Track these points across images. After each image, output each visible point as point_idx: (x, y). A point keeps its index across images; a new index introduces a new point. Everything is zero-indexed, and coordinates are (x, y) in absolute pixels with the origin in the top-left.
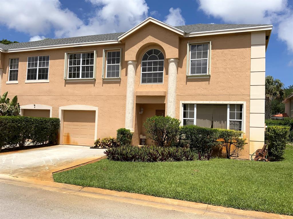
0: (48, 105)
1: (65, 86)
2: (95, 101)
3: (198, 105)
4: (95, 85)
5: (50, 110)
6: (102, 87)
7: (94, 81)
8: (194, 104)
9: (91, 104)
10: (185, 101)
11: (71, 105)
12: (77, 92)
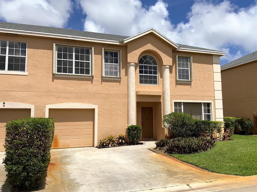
0: (28, 103)
1: (53, 81)
2: (93, 99)
3: (185, 103)
4: (93, 82)
5: (30, 109)
6: (101, 85)
7: (91, 78)
8: (181, 103)
9: (89, 102)
10: (176, 100)
11: (63, 103)
12: (70, 89)
